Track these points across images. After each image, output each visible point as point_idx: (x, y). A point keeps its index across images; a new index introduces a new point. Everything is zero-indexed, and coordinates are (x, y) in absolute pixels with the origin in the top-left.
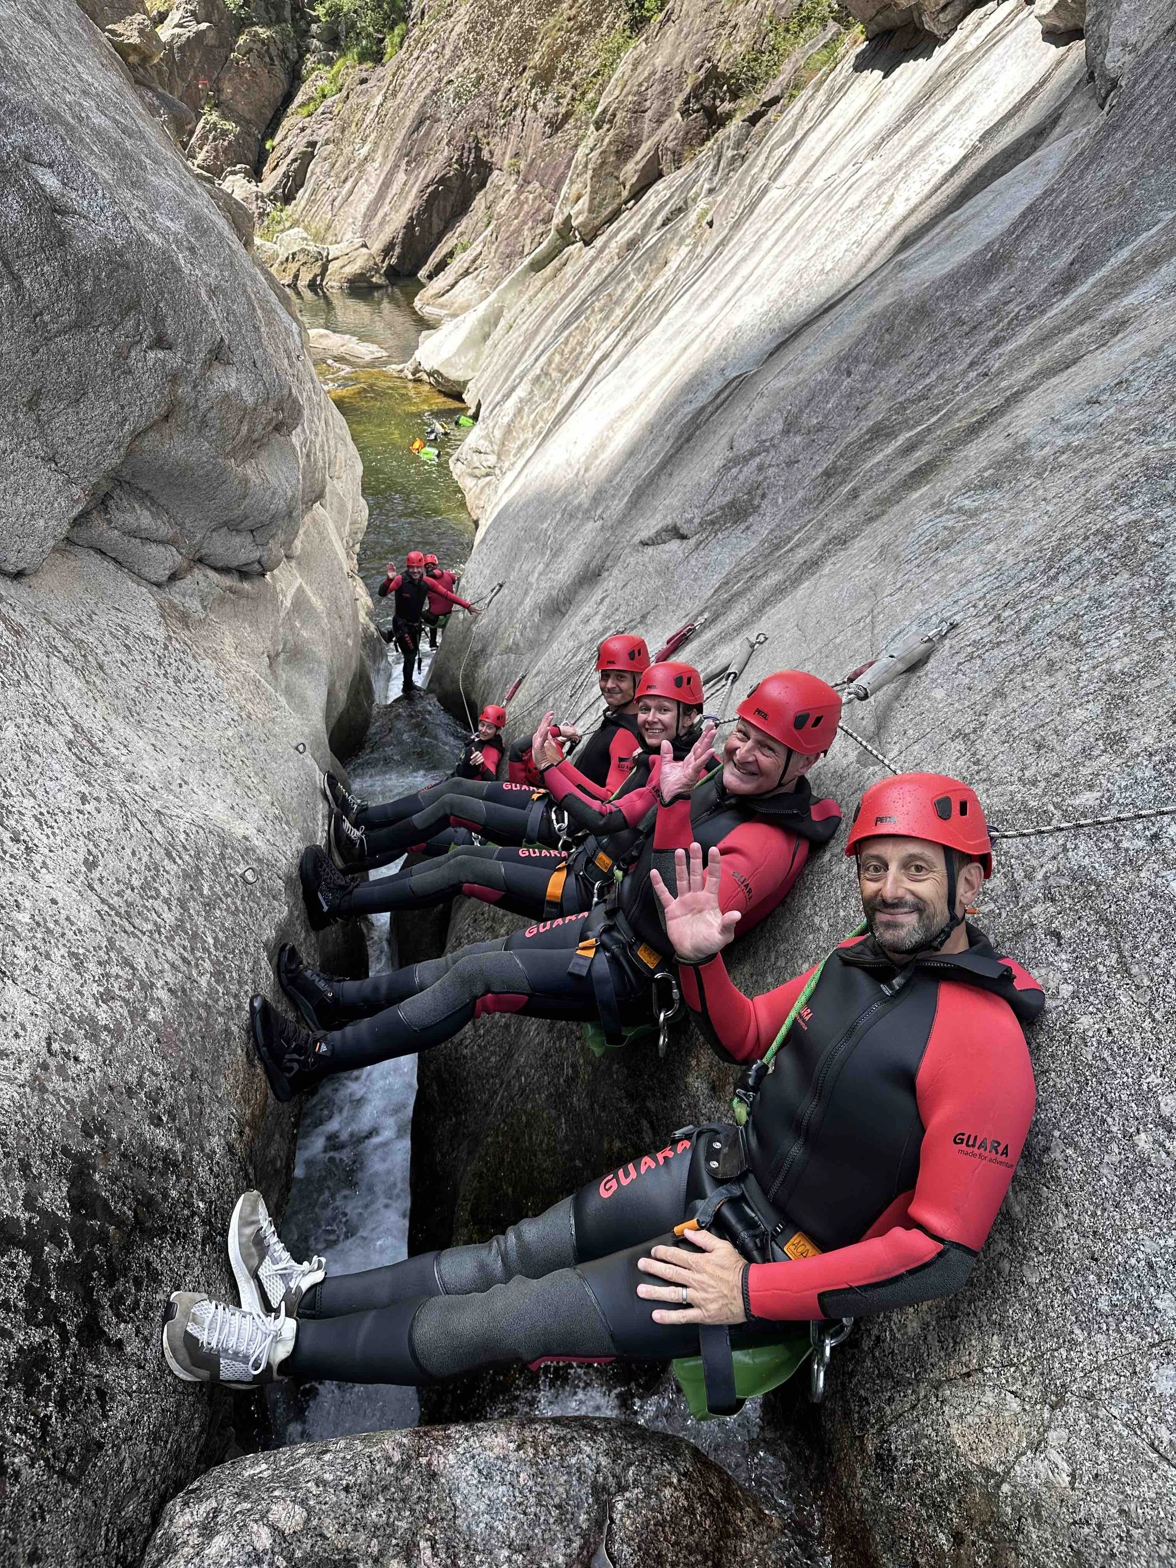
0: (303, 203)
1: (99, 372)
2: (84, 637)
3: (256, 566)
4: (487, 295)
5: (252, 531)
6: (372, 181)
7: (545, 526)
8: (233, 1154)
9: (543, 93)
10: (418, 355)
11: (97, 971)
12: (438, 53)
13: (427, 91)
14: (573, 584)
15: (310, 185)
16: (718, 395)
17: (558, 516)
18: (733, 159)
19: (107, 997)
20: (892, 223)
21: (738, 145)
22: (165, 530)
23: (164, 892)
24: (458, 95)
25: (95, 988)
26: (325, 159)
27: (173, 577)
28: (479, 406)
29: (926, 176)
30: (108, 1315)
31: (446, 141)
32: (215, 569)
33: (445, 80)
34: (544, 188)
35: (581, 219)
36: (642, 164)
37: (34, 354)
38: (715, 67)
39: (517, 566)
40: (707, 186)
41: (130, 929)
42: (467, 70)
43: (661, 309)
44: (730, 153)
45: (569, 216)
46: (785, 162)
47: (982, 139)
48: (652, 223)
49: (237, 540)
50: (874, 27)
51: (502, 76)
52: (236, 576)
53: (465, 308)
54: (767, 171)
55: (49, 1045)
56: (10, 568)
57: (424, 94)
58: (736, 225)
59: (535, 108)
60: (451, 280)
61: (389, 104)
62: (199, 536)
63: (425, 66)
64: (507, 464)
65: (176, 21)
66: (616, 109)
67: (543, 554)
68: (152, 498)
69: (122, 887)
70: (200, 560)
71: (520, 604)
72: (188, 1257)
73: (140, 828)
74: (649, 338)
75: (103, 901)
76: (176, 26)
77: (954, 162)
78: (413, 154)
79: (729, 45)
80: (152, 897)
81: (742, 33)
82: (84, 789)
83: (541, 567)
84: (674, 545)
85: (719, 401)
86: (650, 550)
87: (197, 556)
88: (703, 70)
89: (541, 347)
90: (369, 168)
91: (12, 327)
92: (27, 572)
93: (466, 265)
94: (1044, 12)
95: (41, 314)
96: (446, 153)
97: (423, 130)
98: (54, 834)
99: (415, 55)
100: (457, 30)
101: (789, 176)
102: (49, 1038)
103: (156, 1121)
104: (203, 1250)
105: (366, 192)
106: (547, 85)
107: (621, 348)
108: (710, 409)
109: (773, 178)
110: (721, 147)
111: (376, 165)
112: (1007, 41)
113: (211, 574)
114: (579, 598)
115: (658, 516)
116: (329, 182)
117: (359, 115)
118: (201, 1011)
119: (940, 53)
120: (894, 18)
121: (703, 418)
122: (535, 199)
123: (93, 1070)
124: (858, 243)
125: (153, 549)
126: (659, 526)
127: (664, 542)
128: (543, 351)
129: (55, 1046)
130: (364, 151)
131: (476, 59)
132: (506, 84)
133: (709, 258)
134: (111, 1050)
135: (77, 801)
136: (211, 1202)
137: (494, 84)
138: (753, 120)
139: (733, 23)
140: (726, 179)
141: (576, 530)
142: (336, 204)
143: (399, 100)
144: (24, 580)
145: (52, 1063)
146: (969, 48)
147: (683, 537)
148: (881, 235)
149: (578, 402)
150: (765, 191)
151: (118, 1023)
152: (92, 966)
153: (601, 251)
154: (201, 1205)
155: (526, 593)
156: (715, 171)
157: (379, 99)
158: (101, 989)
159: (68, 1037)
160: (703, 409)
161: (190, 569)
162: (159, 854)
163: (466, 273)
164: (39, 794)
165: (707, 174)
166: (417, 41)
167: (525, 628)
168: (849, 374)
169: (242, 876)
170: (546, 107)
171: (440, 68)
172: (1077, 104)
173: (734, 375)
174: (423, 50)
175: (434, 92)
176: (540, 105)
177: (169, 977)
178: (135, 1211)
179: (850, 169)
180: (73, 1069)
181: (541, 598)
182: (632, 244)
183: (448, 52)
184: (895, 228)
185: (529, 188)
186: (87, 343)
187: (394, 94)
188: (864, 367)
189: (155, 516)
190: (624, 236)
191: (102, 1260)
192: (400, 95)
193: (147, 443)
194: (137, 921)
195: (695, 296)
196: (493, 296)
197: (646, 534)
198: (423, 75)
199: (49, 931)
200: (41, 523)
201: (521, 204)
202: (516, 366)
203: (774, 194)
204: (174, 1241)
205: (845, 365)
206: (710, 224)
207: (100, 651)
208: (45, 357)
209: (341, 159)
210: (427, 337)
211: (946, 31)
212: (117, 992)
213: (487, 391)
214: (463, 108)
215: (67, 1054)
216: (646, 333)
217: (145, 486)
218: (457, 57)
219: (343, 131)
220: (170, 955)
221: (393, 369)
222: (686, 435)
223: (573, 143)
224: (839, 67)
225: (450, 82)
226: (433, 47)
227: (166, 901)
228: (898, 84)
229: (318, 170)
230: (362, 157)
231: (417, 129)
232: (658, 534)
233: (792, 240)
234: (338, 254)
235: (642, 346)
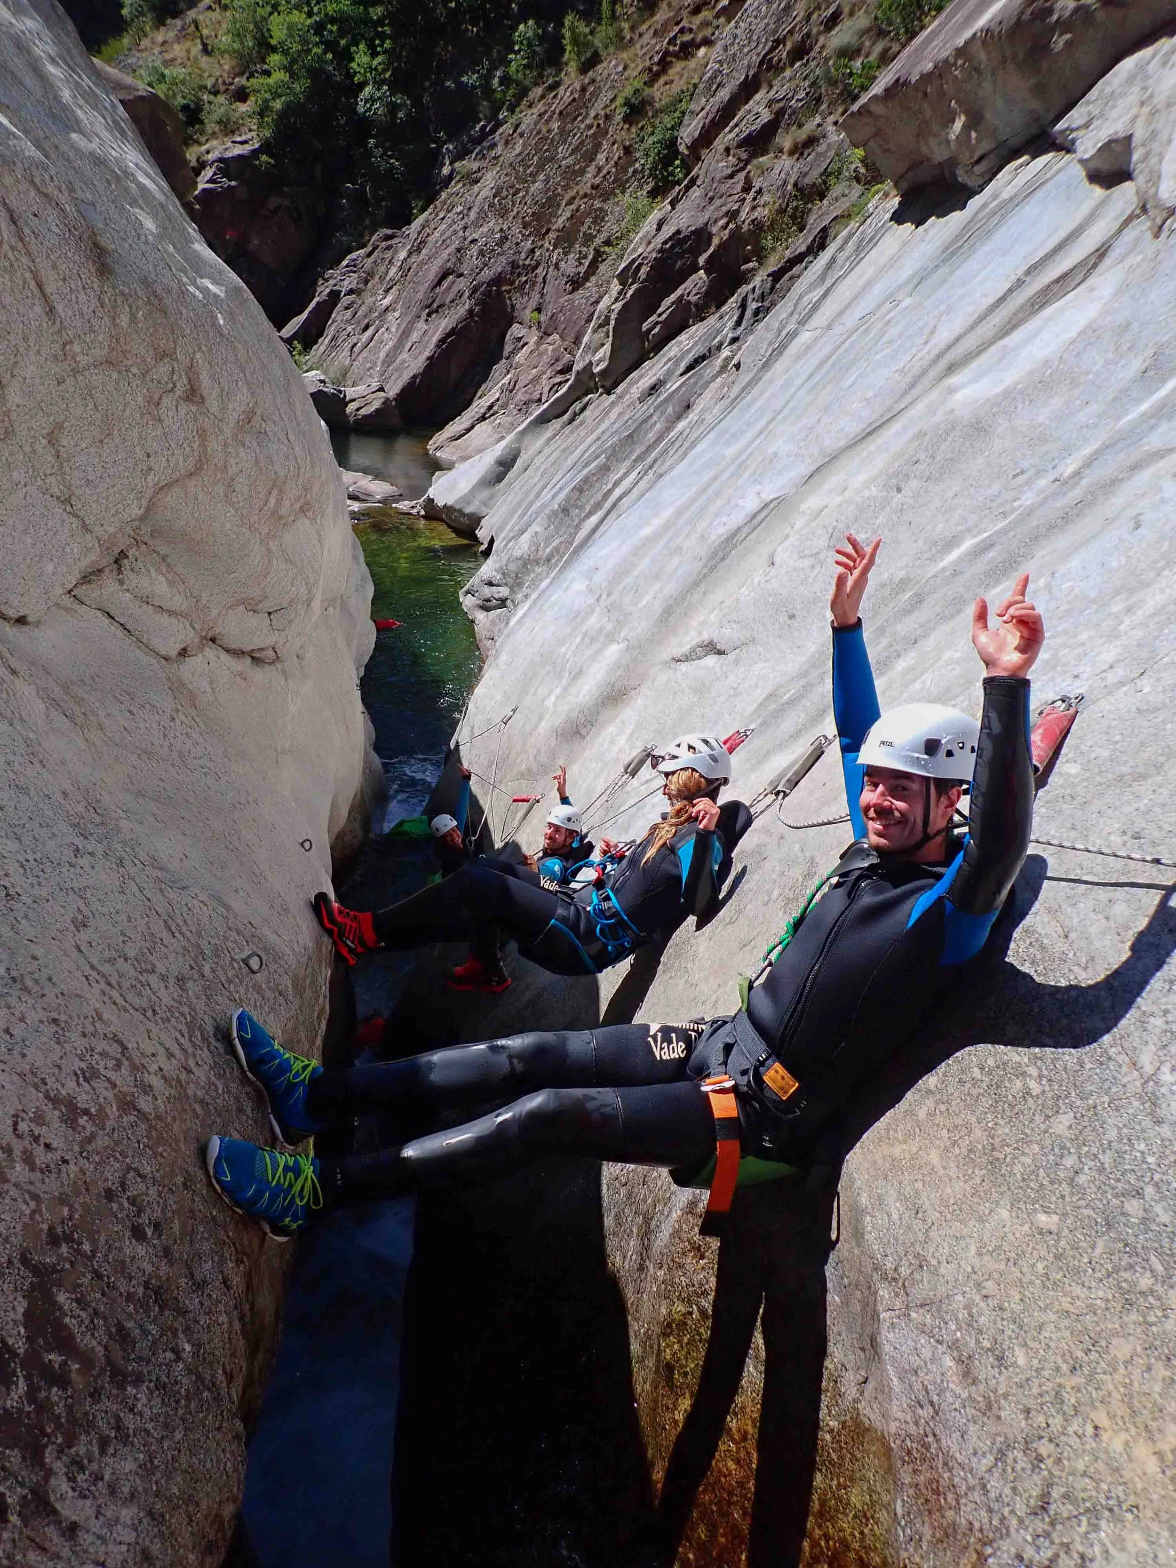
0: (322, 348)
1: (127, 413)
2: (85, 696)
3: (271, 653)
4: (503, 438)
5: (269, 614)
6: (393, 330)
7: (563, 650)
8: (228, 1288)
9: (566, 254)
10: (431, 492)
11: (81, 1044)
12: (463, 215)
13: (452, 249)
14: (596, 705)
15: (330, 331)
16: (754, 516)
17: (578, 640)
18: (757, 312)
19: (89, 1075)
20: (935, 352)
21: (762, 297)
22: (178, 602)
23: (161, 968)
24: (481, 253)
25: (78, 1065)
26: (347, 308)
27: (183, 653)
28: (492, 541)
29: (970, 309)
30: (61, 1485)
31: (467, 294)
32: (227, 651)
33: (470, 239)
34: (563, 340)
35: (603, 366)
36: (664, 316)
37: (59, 383)
38: (739, 228)
39: (532, 690)
40: (730, 335)
41: (120, 1001)
42: (492, 231)
43: (686, 445)
44: (754, 305)
45: (591, 363)
46: (815, 307)
47: (1028, 272)
48: (675, 370)
49: (254, 621)
50: (905, 185)
51: (525, 237)
52: (248, 660)
53: (481, 450)
54: (796, 316)
55: (15, 1124)
56: (12, 613)
57: (448, 251)
58: (766, 366)
59: (557, 266)
60: (467, 424)
61: (414, 258)
62: (215, 612)
63: (450, 226)
64: (519, 596)
65: (206, 179)
66: (640, 265)
67: (561, 678)
68: (169, 565)
69: (115, 955)
70: (213, 640)
71: (536, 728)
72: (167, 1415)
73: (138, 894)
74: (675, 472)
75: (93, 967)
76: (207, 182)
77: (1000, 294)
78: (435, 306)
79: (754, 208)
80: (147, 971)
81: (766, 198)
82: (79, 842)
83: (558, 690)
84: (711, 660)
85: (755, 521)
86: (683, 667)
87: (210, 635)
88: (727, 231)
89: (558, 486)
90: (390, 317)
91: (39, 351)
92: (30, 619)
93: (482, 411)
94: (1087, 156)
95: (72, 342)
96: (467, 307)
97: (445, 284)
98: (39, 884)
99: (441, 215)
100: (484, 194)
101: (820, 319)
102: (15, 1116)
103: (138, 1233)
104: (187, 1407)
105: (388, 338)
106: (570, 247)
107: (642, 484)
108: (746, 529)
109: (802, 323)
110: (745, 300)
111: (397, 314)
112: (1048, 186)
113: (224, 656)
114: (601, 718)
115: (693, 633)
116: (349, 329)
117: (382, 269)
118: (197, 1107)
119: (974, 203)
120: (924, 175)
121: (741, 537)
122: (554, 350)
123: (65, 1162)
124: (901, 371)
125: (165, 620)
126: (694, 643)
127: (700, 658)
128: (561, 489)
129: (23, 1127)
130: (386, 302)
131: (500, 221)
132: (528, 245)
133: (736, 398)
134: (91, 1139)
135: (68, 853)
136: (199, 1346)
137: (517, 244)
138: (776, 276)
139: (757, 188)
140: (751, 329)
141: (600, 651)
142: (356, 349)
143: (421, 257)
144: (25, 628)
145: (18, 1147)
146: (1005, 195)
147: (720, 653)
148: (925, 363)
149: (597, 535)
150: (793, 335)
151: (101, 1109)
152: (74, 1036)
153: (620, 397)
154: (188, 1347)
155: (541, 718)
156: (739, 323)
157: (403, 255)
158: (83, 1065)
159: (39, 1119)
160: (739, 529)
161: (201, 647)
162: (157, 926)
163: (483, 418)
164: (27, 840)
165: (730, 324)
166: (444, 203)
167: (539, 752)
168: (899, 490)
169: (246, 962)
170: (569, 266)
171: (465, 228)
172: (1129, 235)
173: (772, 497)
174: (449, 211)
175: (458, 250)
176: (562, 265)
177: (162, 1060)
178: (106, 1348)
179: (888, 306)
180: (41, 1157)
181: (558, 721)
182: (654, 388)
183: (473, 215)
184: (939, 357)
185: (549, 339)
186: (117, 382)
187: (419, 250)
188: (914, 484)
189: (171, 584)
190: (646, 382)
191: (59, 1410)
192: (424, 252)
193: (171, 499)
194: (130, 997)
195: (724, 431)
196: (509, 438)
197: (678, 652)
198: (448, 233)
199: (26, 989)
200: (50, 568)
201: (540, 355)
202: (531, 504)
203: (805, 337)
204: (151, 1393)
205: (894, 481)
206: (738, 366)
207: (102, 714)
208: (71, 390)
209: (363, 308)
210: (440, 477)
211: (981, 182)
212: (102, 1071)
213: (501, 528)
214: (486, 265)
215: (36, 1139)
216: (671, 468)
217: (163, 550)
218: (482, 218)
219: (366, 282)
220: (164, 1038)
221: (404, 506)
222: (721, 555)
223: (593, 300)
224: (869, 221)
225: (474, 241)
226: (459, 209)
227: (163, 978)
228: (932, 233)
229: (339, 318)
230: (383, 307)
231: (439, 283)
232: (693, 650)
233: (827, 373)
234: (355, 396)
235: (666, 479)
